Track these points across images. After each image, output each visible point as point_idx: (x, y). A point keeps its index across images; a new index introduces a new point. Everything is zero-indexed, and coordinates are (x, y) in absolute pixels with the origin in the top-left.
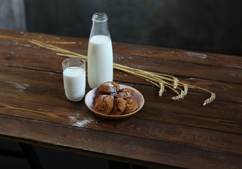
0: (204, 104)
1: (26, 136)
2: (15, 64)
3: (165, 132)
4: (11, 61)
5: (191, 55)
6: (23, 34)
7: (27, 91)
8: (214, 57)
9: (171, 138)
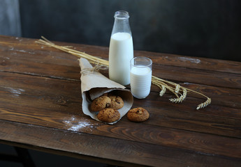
0: (198, 108)
1: (21, 140)
2: (11, 70)
3: (160, 135)
4: (6, 66)
5: (184, 60)
6: (18, 40)
7: (22, 95)
8: (207, 61)
9: (166, 142)
